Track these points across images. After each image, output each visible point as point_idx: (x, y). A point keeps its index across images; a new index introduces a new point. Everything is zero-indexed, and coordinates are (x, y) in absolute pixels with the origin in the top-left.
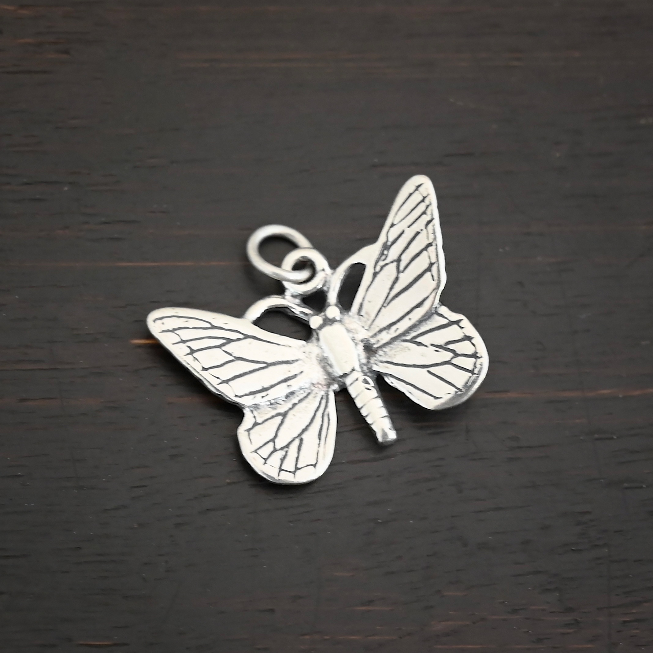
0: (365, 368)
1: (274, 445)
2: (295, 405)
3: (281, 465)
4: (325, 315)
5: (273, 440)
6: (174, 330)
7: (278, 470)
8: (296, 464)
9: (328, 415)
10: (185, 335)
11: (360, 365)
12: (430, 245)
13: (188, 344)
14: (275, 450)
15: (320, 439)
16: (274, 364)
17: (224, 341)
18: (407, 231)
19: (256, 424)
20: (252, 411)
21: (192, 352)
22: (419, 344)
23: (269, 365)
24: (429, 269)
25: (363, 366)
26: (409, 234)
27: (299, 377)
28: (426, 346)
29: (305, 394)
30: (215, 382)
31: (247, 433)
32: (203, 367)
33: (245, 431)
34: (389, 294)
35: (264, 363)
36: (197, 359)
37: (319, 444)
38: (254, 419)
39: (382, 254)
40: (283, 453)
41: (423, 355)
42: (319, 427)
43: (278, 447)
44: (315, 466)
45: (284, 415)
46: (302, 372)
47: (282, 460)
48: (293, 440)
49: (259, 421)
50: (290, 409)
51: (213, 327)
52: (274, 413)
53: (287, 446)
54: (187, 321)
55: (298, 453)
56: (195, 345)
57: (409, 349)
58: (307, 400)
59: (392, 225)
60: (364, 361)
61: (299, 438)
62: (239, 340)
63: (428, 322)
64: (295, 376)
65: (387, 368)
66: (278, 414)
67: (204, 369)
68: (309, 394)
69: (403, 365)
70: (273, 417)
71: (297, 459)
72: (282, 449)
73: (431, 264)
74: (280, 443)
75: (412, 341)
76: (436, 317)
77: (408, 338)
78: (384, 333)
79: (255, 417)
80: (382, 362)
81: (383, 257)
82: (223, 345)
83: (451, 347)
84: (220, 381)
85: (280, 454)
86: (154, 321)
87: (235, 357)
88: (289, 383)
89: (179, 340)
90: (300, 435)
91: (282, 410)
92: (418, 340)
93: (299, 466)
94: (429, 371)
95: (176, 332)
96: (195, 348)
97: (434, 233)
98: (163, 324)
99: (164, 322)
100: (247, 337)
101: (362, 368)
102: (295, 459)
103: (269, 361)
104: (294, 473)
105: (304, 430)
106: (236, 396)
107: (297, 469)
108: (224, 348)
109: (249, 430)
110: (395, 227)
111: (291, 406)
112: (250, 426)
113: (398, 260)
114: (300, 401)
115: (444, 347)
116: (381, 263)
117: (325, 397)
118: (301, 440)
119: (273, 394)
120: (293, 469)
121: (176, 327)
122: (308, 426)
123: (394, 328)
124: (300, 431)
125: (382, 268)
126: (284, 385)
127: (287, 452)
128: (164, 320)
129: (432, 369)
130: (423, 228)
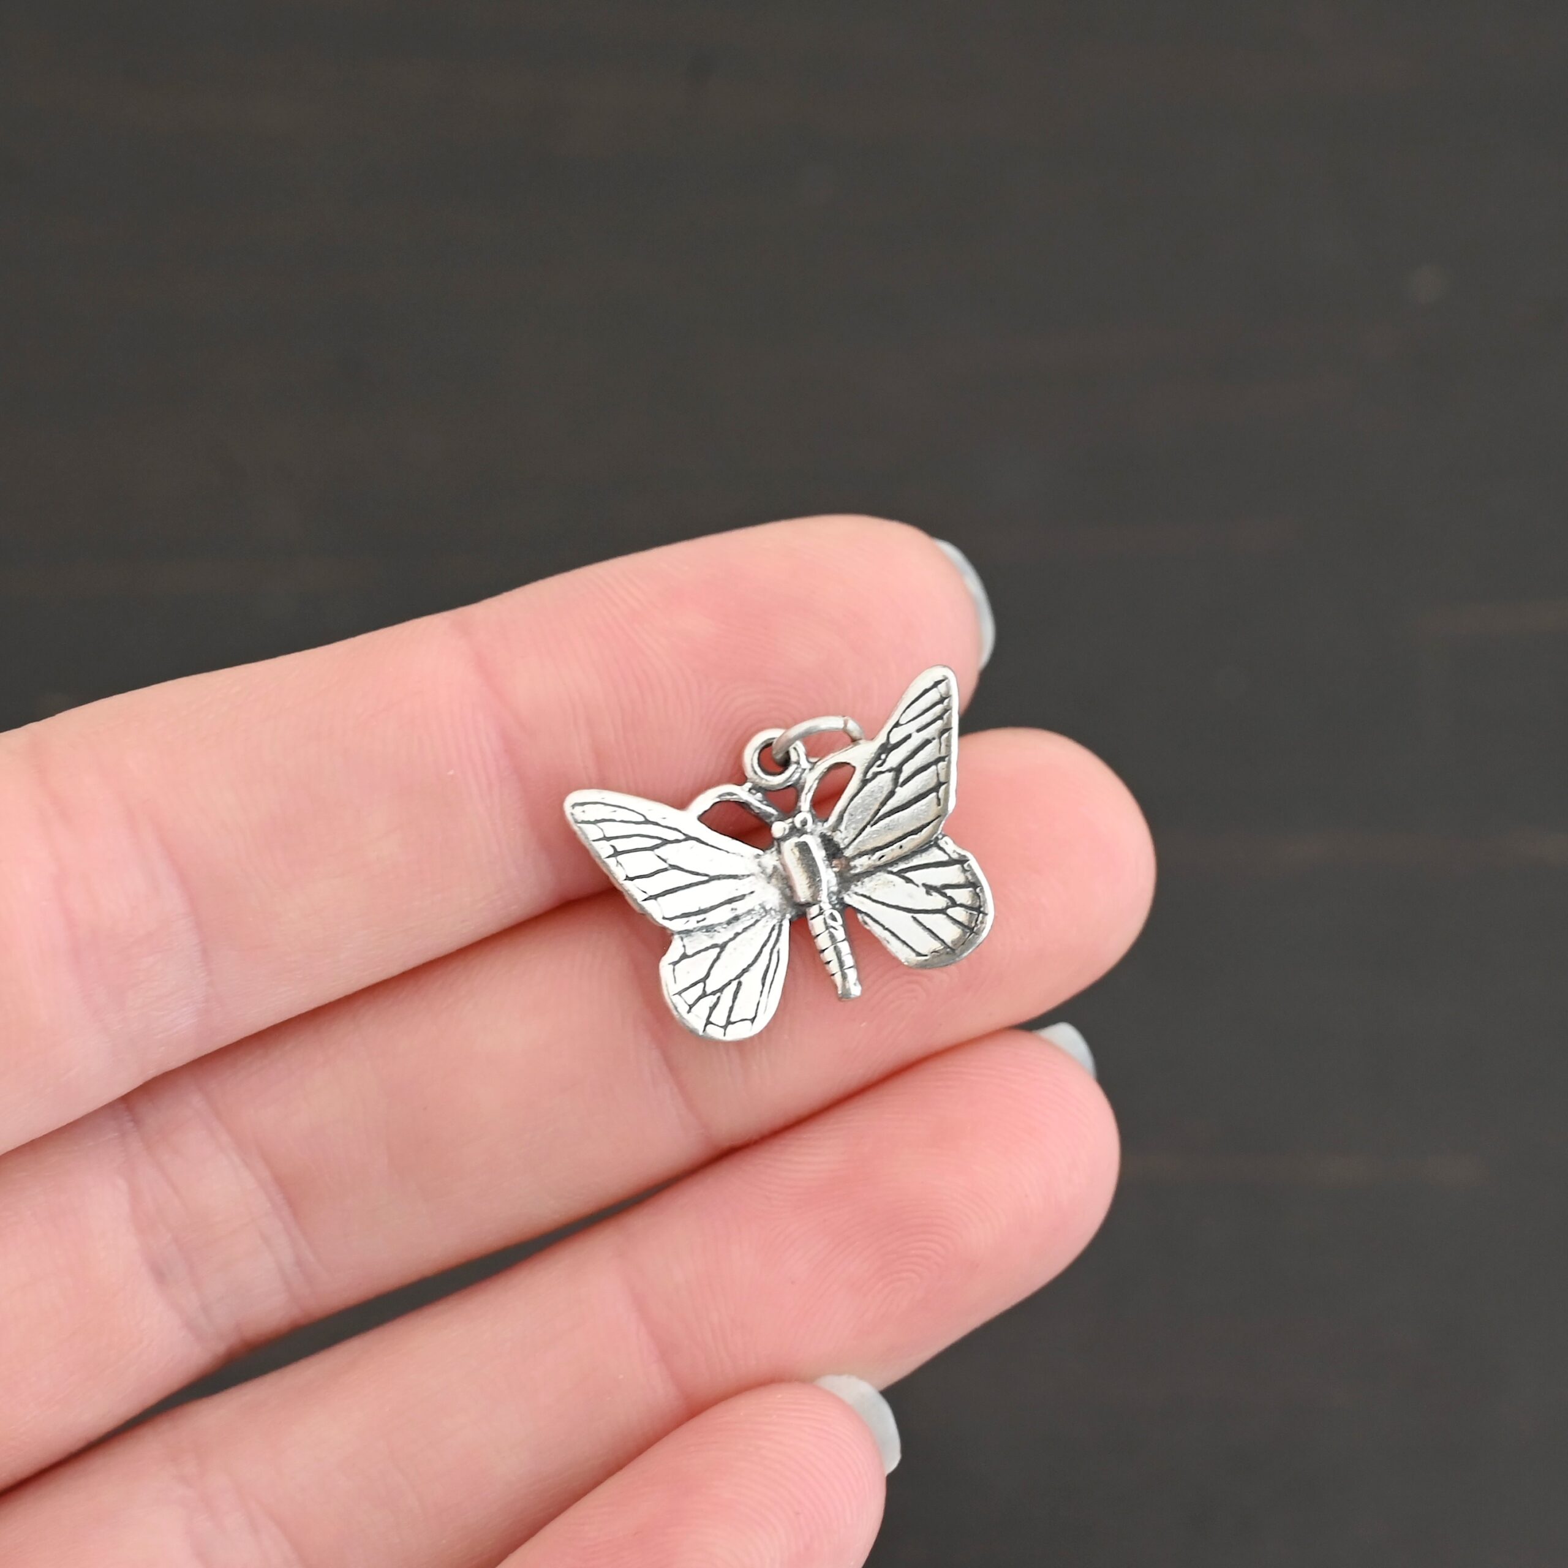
0: (834, 898)
1: (704, 987)
2: (737, 934)
3: (709, 1016)
4: (793, 822)
5: (704, 980)
6: (596, 822)
7: (705, 1022)
8: (729, 1016)
9: (778, 952)
10: (611, 829)
11: (828, 895)
12: (941, 759)
13: (613, 842)
14: (704, 995)
15: (763, 985)
16: (718, 878)
17: (659, 842)
18: (915, 736)
19: (684, 956)
20: (682, 939)
21: (617, 853)
22: (909, 881)
23: (712, 879)
24: (936, 789)
25: (831, 895)
26: (917, 740)
27: (747, 898)
28: (917, 886)
29: (752, 921)
30: (640, 897)
31: (672, 966)
32: (627, 876)
33: (670, 964)
34: (879, 810)
35: (706, 875)
36: (621, 864)
37: (762, 992)
38: (683, 949)
39: (878, 758)
40: (714, 998)
41: (911, 896)
42: (765, 968)
43: (708, 991)
44: (753, 1020)
45: (723, 947)
46: (752, 892)
47: (712, 1009)
48: (729, 983)
49: (689, 953)
50: (731, 940)
51: (647, 822)
52: (709, 943)
53: (721, 990)
54: (615, 811)
55: (734, 1002)
56: (621, 845)
57: (894, 885)
58: (753, 930)
59: (897, 725)
60: (835, 889)
61: (737, 981)
62: (677, 841)
63: (924, 855)
64: (743, 897)
65: (863, 903)
66: (714, 946)
67: (628, 878)
68: (757, 921)
69: (883, 904)
70: (707, 949)
71: (731, 1009)
72: (714, 993)
73: (940, 784)
74: (712, 985)
75: (900, 874)
76: (935, 850)
77: (895, 869)
78: (866, 857)
79: (684, 946)
80: (856, 893)
81: (879, 762)
82: (657, 847)
83: (949, 892)
84: (646, 896)
85: (710, 1000)
86: (574, 806)
87: (670, 865)
88: (734, 905)
89: (602, 836)
90: (739, 977)
91: (720, 939)
92: (908, 875)
93: (732, 1019)
94: (915, 919)
95: (599, 824)
96: (619, 849)
97: (948, 746)
98: (584, 811)
99: (585, 810)
100: (688, 838)
101: (830, 898)
102: (728, 1009)
103: (712, 874)
104: (725, 1027)
105: (745, 971)
106: (664, 918)
107: (729, 1023)
108: (657, 851)
109: (675, 963)
110: (900, 728)
111: (732, 936)
112: (676, 959)
113: (898, 770)
114: (745, 930)
115: (940, 890)
116: (875, 769)
117: (777, 928)
118: (740, 984)
119: (712, 918)
120: (723, 1023)
121: (599, 818)
122: (750, 966)
123: (878, 854)
124: (739, 971)
125: (876, 775)
126: (728, 907)
127: (719, 998)
128: (586, 806)
129: (919, 916)
130: (936, 736)
